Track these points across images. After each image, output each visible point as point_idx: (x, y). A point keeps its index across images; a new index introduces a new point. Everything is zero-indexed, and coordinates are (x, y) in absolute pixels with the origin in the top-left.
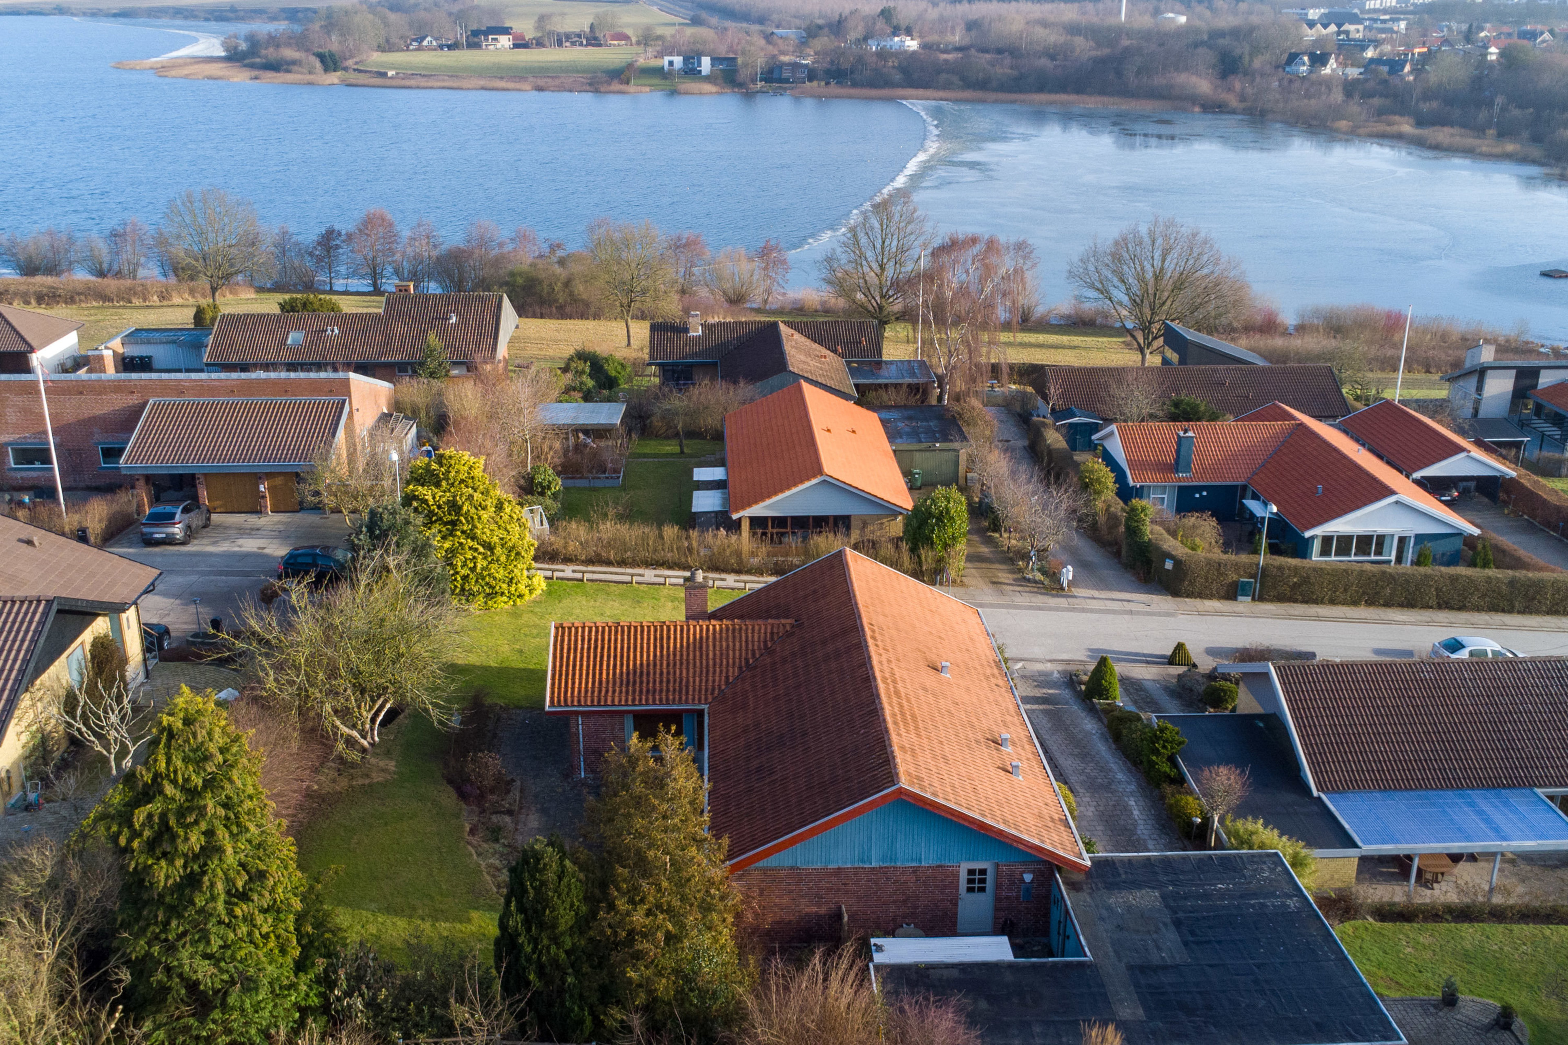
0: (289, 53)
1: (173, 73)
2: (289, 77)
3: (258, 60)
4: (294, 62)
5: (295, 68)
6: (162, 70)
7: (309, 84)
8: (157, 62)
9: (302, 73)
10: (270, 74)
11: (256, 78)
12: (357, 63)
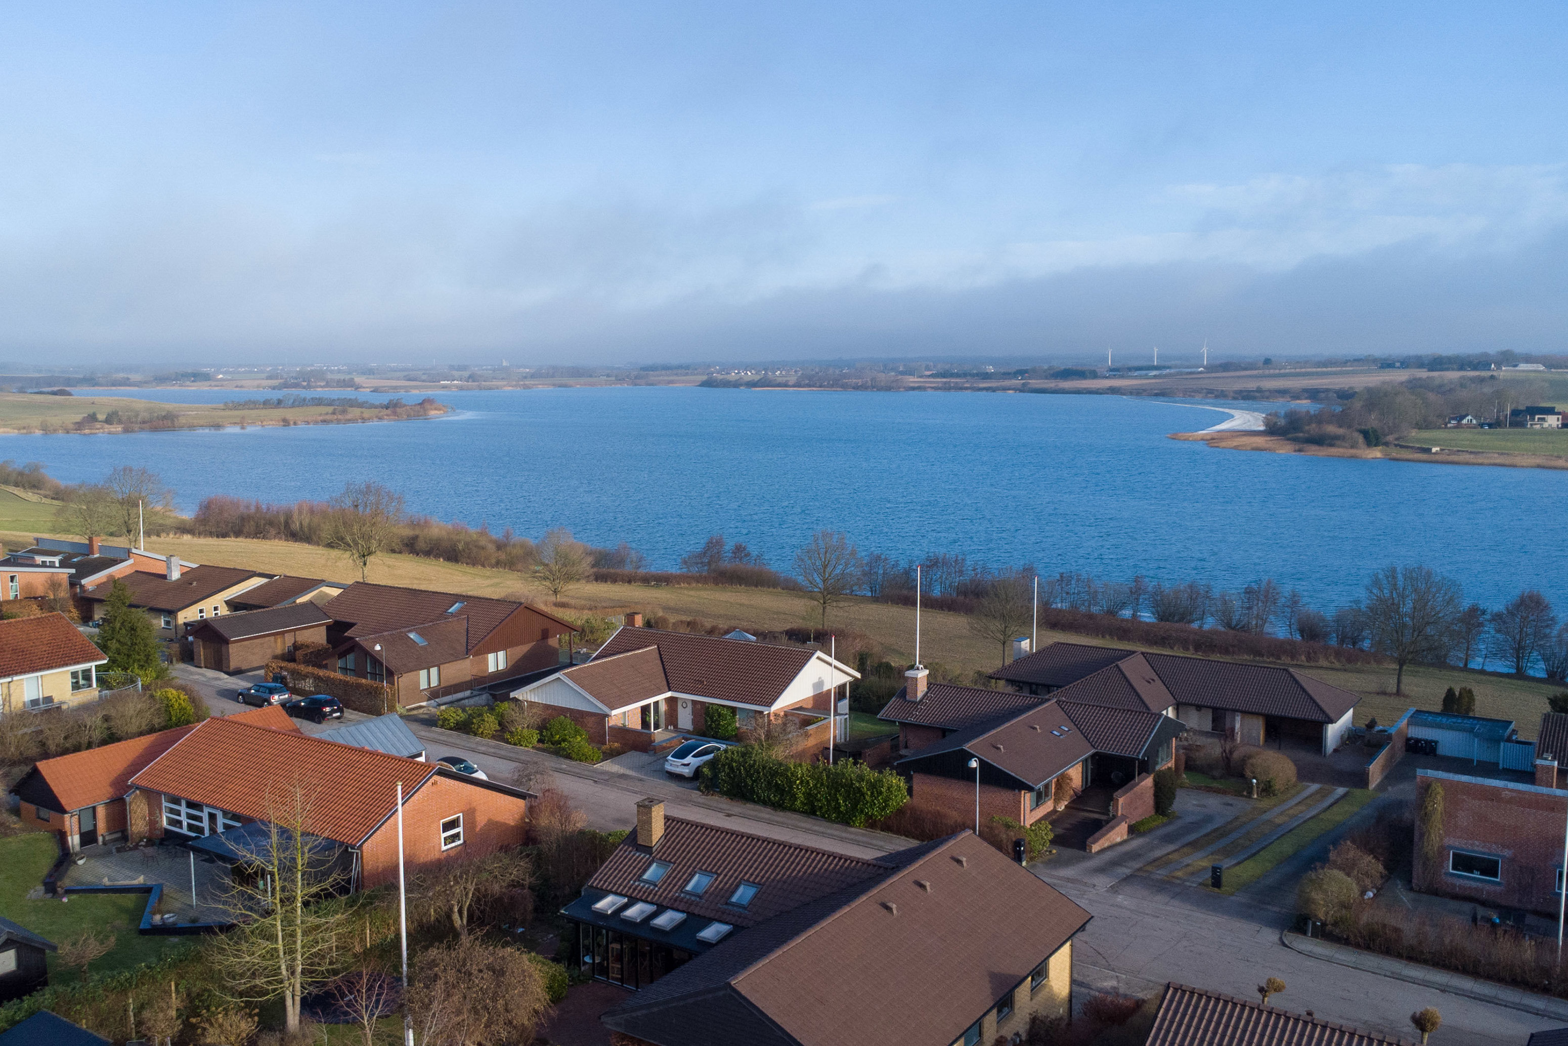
0: (1331, 429)
1: (1223, 444)
2: (1333, 451)
3: (1301, 435)
4: (1336, 438)
5: (1338, 442)
6: (1211, 441)
7: (1352, 457)
8: (1207, 434)
9: (1346, 448)
10: (1314, 448)
11: (1300, 451)
12: (1397, 439)
